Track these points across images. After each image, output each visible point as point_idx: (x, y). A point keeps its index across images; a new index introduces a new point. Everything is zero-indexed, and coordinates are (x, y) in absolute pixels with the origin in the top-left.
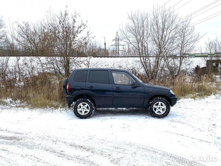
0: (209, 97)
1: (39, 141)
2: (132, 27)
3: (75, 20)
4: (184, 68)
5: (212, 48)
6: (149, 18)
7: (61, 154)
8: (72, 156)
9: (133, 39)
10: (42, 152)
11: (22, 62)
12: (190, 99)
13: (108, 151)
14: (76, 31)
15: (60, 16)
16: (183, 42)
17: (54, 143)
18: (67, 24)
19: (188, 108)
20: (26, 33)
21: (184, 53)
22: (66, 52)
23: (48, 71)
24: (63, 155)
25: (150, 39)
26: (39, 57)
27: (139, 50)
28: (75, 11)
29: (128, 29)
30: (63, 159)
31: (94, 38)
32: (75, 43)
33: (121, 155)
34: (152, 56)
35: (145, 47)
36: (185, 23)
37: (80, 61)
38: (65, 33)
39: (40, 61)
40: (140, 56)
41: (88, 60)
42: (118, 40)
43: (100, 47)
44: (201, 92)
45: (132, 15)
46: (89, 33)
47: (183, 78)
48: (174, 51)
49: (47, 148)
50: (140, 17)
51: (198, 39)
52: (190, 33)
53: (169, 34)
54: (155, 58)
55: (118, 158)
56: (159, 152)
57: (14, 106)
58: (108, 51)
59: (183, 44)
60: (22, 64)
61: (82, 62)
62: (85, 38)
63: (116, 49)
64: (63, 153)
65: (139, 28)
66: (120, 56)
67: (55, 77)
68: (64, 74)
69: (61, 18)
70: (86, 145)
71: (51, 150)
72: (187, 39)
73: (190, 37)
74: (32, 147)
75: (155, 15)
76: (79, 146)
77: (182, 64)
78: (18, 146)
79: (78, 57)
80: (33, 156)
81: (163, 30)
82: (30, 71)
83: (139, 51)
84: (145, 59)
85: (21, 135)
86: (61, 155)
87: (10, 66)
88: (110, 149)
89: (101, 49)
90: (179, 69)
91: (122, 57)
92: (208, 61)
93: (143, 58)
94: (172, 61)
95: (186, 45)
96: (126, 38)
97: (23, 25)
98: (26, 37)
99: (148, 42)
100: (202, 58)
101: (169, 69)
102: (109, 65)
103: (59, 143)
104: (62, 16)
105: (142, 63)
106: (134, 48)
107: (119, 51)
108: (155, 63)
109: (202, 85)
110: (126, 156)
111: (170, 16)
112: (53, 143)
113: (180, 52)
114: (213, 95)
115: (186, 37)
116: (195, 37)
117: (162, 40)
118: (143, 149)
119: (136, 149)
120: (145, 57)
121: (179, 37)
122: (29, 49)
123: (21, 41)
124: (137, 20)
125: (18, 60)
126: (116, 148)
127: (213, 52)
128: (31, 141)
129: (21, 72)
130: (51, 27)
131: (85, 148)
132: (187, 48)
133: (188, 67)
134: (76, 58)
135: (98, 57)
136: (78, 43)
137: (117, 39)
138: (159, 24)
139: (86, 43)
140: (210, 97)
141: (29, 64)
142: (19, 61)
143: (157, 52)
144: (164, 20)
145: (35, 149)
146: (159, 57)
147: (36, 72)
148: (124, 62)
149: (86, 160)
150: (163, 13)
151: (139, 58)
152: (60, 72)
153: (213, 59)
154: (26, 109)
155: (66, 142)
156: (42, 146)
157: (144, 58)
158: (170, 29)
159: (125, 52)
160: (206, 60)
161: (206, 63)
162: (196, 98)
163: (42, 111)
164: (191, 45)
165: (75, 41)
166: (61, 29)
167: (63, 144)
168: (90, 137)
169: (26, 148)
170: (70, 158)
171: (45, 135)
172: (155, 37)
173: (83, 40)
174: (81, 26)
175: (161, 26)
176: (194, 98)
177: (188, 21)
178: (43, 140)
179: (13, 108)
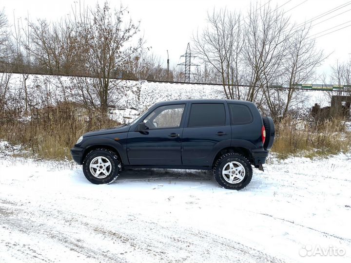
0: (335, 156)
1: (41, 218)
2: (214, 35)
3: (120, 19)
4: (294, 107)
5: (342, 76)
6: (242, 22)
7: (77, 246)
8: (96, 250)
9: (213, 55)
10: (44, 239)
11: (33, 84)
12: (304, 159)
13: (160, 245)
14: (121, 37)
15: (96, 10)
16: (295, 65)
17: (68, 224)
18: (106, 24)
19: (300, 173)
20: (42, 37)
21: (296, 82)
22: (103, 70)
23: (74, 100)
24: (81, 247)
25: (241, 56)
26: (60, 76)
27: (223, 73)
28: (121, 4)
29: (207, 38)
30: (79, 254)
31: (150, 49)
32: (119, 56)
33: (183, 254)
34: (242, 84)
35: (232, 69)
36: (300, 33)
37: (126, 87)
38: (103, 39)
39: (61, 83)
40: (224, 83)
41: (138, 86)
42: (190, 57)
43: (159, 66)
44: (323, 147)
45: (215, 16)
46: (143, 41)
47: (292, 123)
48: (280, 78)
49: (54, 232)
50: (227, 20)
51: (320, 60)
52: (307, 51)
53: (272, 50)
54: (248, 88)
55: (177, 259)
56: (252, 252)
57: (9, 153)
58: (172, 73)
59: (295, 67)
60: (31, 87)
61: (129, 88)
62: (136, 49)
63: (186, 71)
64: (80, 244)
65: (225, 37)
66: (191, 82)
67: (84, 110)
68: (99, 106)
69: (97, 14)
70: (122, 230)
71: (60, 236)
72: (302, 59)
73: (308, 56)
74: (28, 229)
75: (252, 18)
76: (110, 232)
77: (291, 101)
78: (4, 225)
79: (123, 79)
80: (27, 247)
81: (264, 43)
82: (44, 99)
83: (223, 75)
84: (232, 89)
85: (13, 206)
86: (76, 248)
87: (12, 88)
88: (164, 242)
89: (160, 70)
90: (287, 108)
91: (195, 83)
92: (333, 98)
93: (229, 87)
94: (276, 95)
95: (299, 69)
96: (202, 53)
97: (38, 24)
98: (41, 43)
99: (238, 61)
100: (325, 91)
101: (269, 107)
102: (172, 96)
103: (75, 225)
104: (98, 11)
105: (227, 95)
106: (215, 70)
107: (189, 74)
108: (248, 96)
109: (325, 136)
110: (191, 257)
111: (276, 21)
112: (66, 223)
113: (289, 81)
114: (342, 153)
115: (301, 56)
116: (316, 57)
117: (261, 59)
118: (223, 244)
119: (211, 245)
120: (232, 85)
121: (290, 56)
122: (45, 63)
123: (34, 49)
124: (223, 24)
125: (26, 79)
126: (175, 240)
127: (343, 83)
128: (28, 217)
129: (30, 100)
130: (80, 28)
131: (121, 238)
132: (301, 74)
133: (300, 105)
134: (119, 80)
135: (155, 81)
136: (124, 57)
137: (188, 55)
138: (258, 32)
139: (137, 58)
140: (338, 156)
141: (43, 87)
142: (26, 81)
143: (252, 78)
144: (266, 26)
145: (32, 233)
146: (255, 86)
147: (53, 101)
148: (197, 91)
149: (119, 259)
150: (265, 14)
151: (222, 87)
152: (93, 103)
153: (342, 95)
154: (30, 160)
155: (88, 224)
156: (45, 228)
157: (231, 87)
158: (276, 42)
159: (200, 75)
160: (331, 95)
161: (330, 100)
162: (314, 158)
163: (54, 166)
164: (308, 70)
165: (119, 53)
166: (97, 32)
167: (83, 226)
168: (130, 217)
169: (16, 231)
170: (92, 254)
171: (53, 208)
172: (250, 53)
173: (132, 52)
174: (129, 29)
175: (262, 36)
176: (310, 157)
177: (306, 30)
178: (48, 217)
179: (8, 157)
